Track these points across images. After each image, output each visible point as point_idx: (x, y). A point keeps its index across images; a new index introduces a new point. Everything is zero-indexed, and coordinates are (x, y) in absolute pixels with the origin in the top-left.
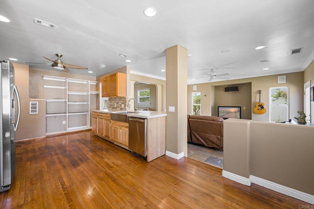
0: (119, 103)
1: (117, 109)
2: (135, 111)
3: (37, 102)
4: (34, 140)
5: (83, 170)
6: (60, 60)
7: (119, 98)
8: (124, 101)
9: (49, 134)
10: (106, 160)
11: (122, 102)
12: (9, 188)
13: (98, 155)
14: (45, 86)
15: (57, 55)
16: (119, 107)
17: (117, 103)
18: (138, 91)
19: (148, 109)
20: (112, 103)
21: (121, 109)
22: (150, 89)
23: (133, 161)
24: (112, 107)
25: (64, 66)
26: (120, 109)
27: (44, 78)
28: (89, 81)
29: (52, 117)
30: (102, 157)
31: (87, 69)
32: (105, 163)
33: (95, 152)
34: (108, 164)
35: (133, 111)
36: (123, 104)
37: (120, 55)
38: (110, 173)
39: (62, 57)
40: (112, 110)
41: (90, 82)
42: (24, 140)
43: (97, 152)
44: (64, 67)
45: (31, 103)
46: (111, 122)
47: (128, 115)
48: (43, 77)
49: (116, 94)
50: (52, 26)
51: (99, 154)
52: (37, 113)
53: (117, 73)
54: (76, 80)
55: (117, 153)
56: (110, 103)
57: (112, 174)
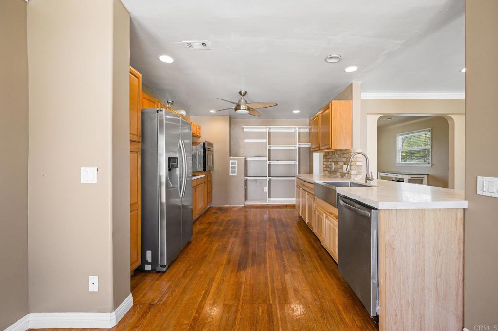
0: (339, 163)
1: (336, 174)
2: (366, 182)
3: (236, 161)
4: (232, 208)
5: (244, 280)
6: (244, 99)
7: (339, 153)
8: (347, 158)
9: (248, 203)
10: (288, 277)
11: (344, 160)
12: (164, 269)
13: (282, 258)
14: (245, 141)
15: (240, 93)
16: (340, 171)
17: (336, 163)
18: (399, 136)
19: (426, 177)
20: (329, 163)
21: (343, 175)
22: (432, 131)
23: (341, 308)
24: (328, 169)
25: (248, 107)
26: (340, 174)
27: (245, 130)
28: (297, 127)
29: (252, 180)
30: (284, 266)
31: (277, 105)
32: (282, 285)
33: (281, 251)
34: (286, 288)
35: (363, 182)
36: (345, 164)
37: (326, 60)
38: (276, 314)
39: (246, 94)
40: (330, 177)
41: (299, 128)
42: (225, 206)
43: (284, 253)
44: (249, 109)
45: (230, 161)
46: (314, 199)
47: (337, 192)
48: (243, 128)
49: (328, 144)
50: (204, 44)
51: (285, 257)
52: (236, 175)
53: (331, 102)
54: (280, 128)
55: (316, 269)
56: (325, 163)
57: (277, 321)
